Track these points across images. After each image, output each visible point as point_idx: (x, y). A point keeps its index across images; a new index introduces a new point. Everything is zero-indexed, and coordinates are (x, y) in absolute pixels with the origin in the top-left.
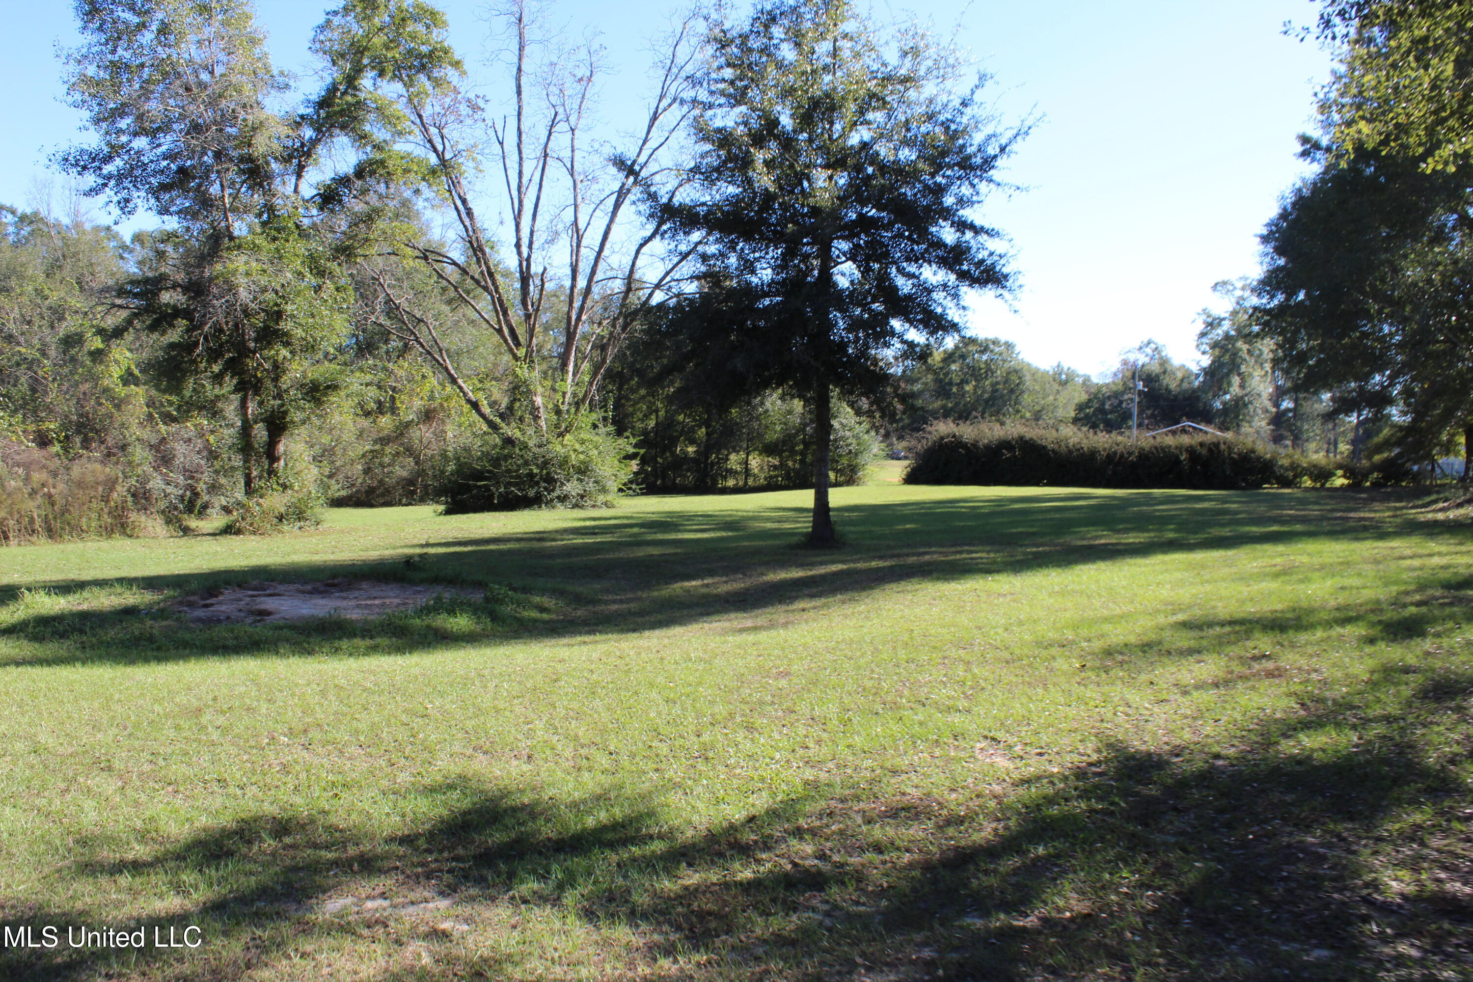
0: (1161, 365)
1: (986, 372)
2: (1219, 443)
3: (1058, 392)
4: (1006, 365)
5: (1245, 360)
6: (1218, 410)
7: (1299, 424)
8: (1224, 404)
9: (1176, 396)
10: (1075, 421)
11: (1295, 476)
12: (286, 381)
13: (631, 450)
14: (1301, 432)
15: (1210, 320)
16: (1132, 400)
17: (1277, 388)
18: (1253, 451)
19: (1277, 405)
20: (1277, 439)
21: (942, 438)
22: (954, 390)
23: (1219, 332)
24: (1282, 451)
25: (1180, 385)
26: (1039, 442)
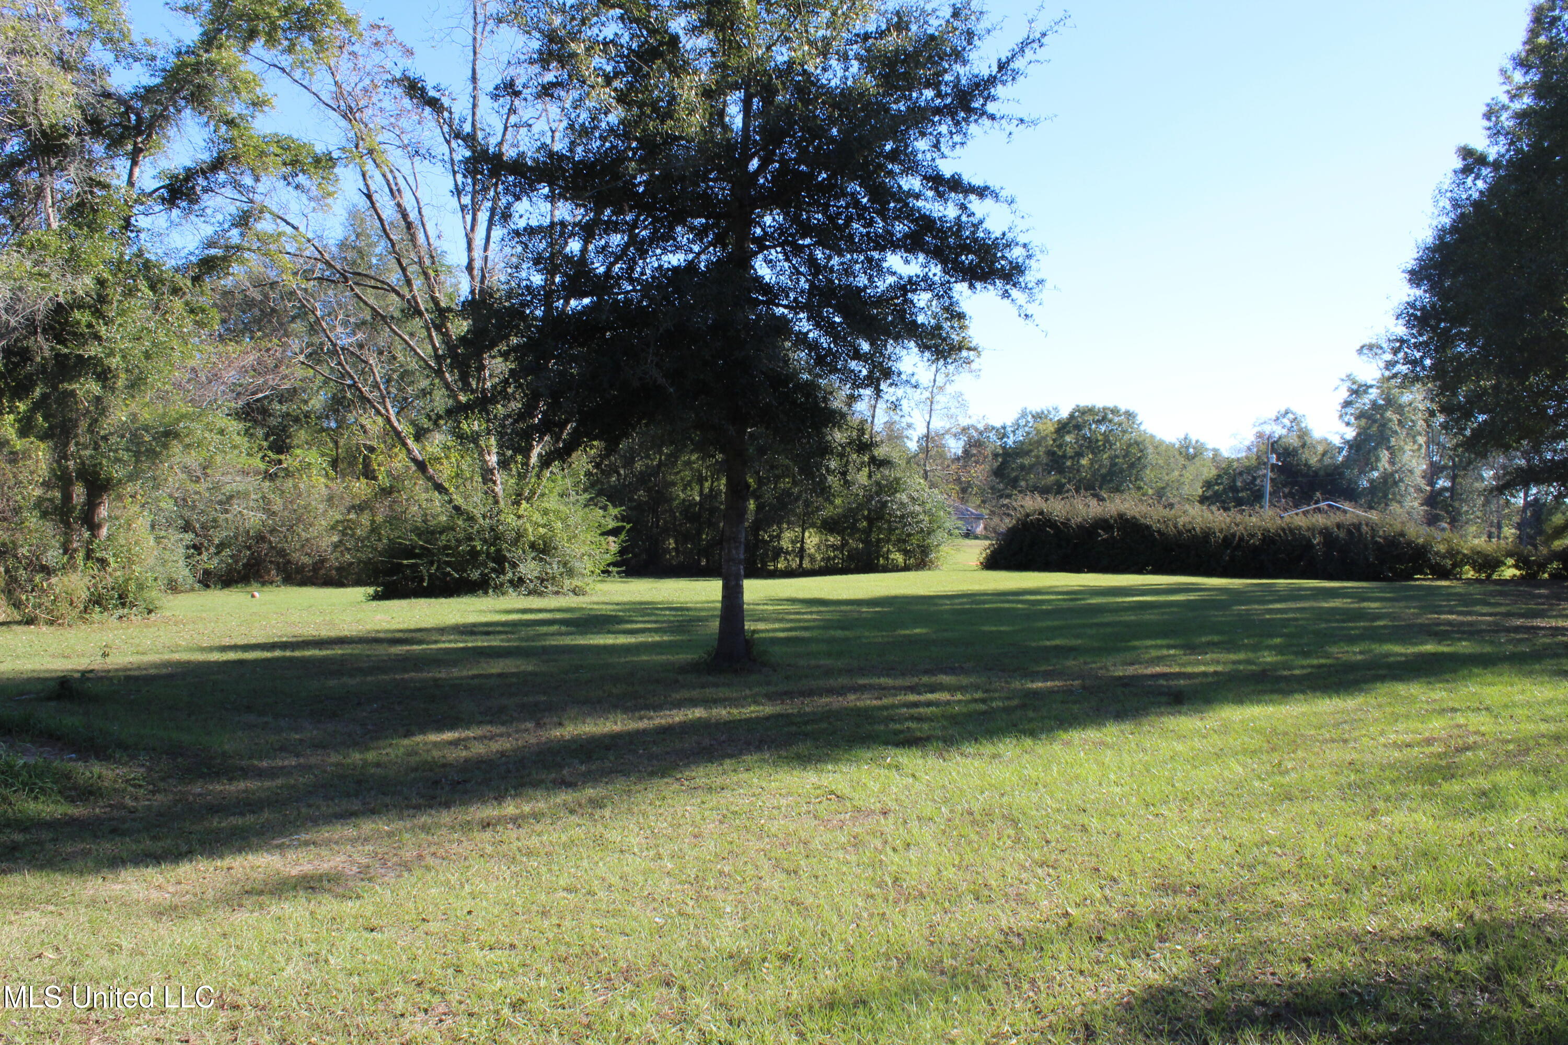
0: (1299, 437)
1: (1104, 445)
2: (1360, 524)
3: (1184, 467)
4: (1127, 437)
5: (1396, 432)
6: (1364, 489)
7: (1456, 504)
8: (1371, 481)
9: (1316, 473)
10: (1203, 500)
11: (1454, 565)
12: (107, 425)
13: (612, 524)
14: (1460, 514)
15: (1355, 387)
16: (1265, 476)
17: (1432, 464)
18: (1402, 534)
19: (1432, 483)
20: (1432, 520)
21: (1028, 515)
22: (1069, 463)
23: (1365, 402)
24: (1439, 535)
25: (1320, 460)
26: (1143, 521)
